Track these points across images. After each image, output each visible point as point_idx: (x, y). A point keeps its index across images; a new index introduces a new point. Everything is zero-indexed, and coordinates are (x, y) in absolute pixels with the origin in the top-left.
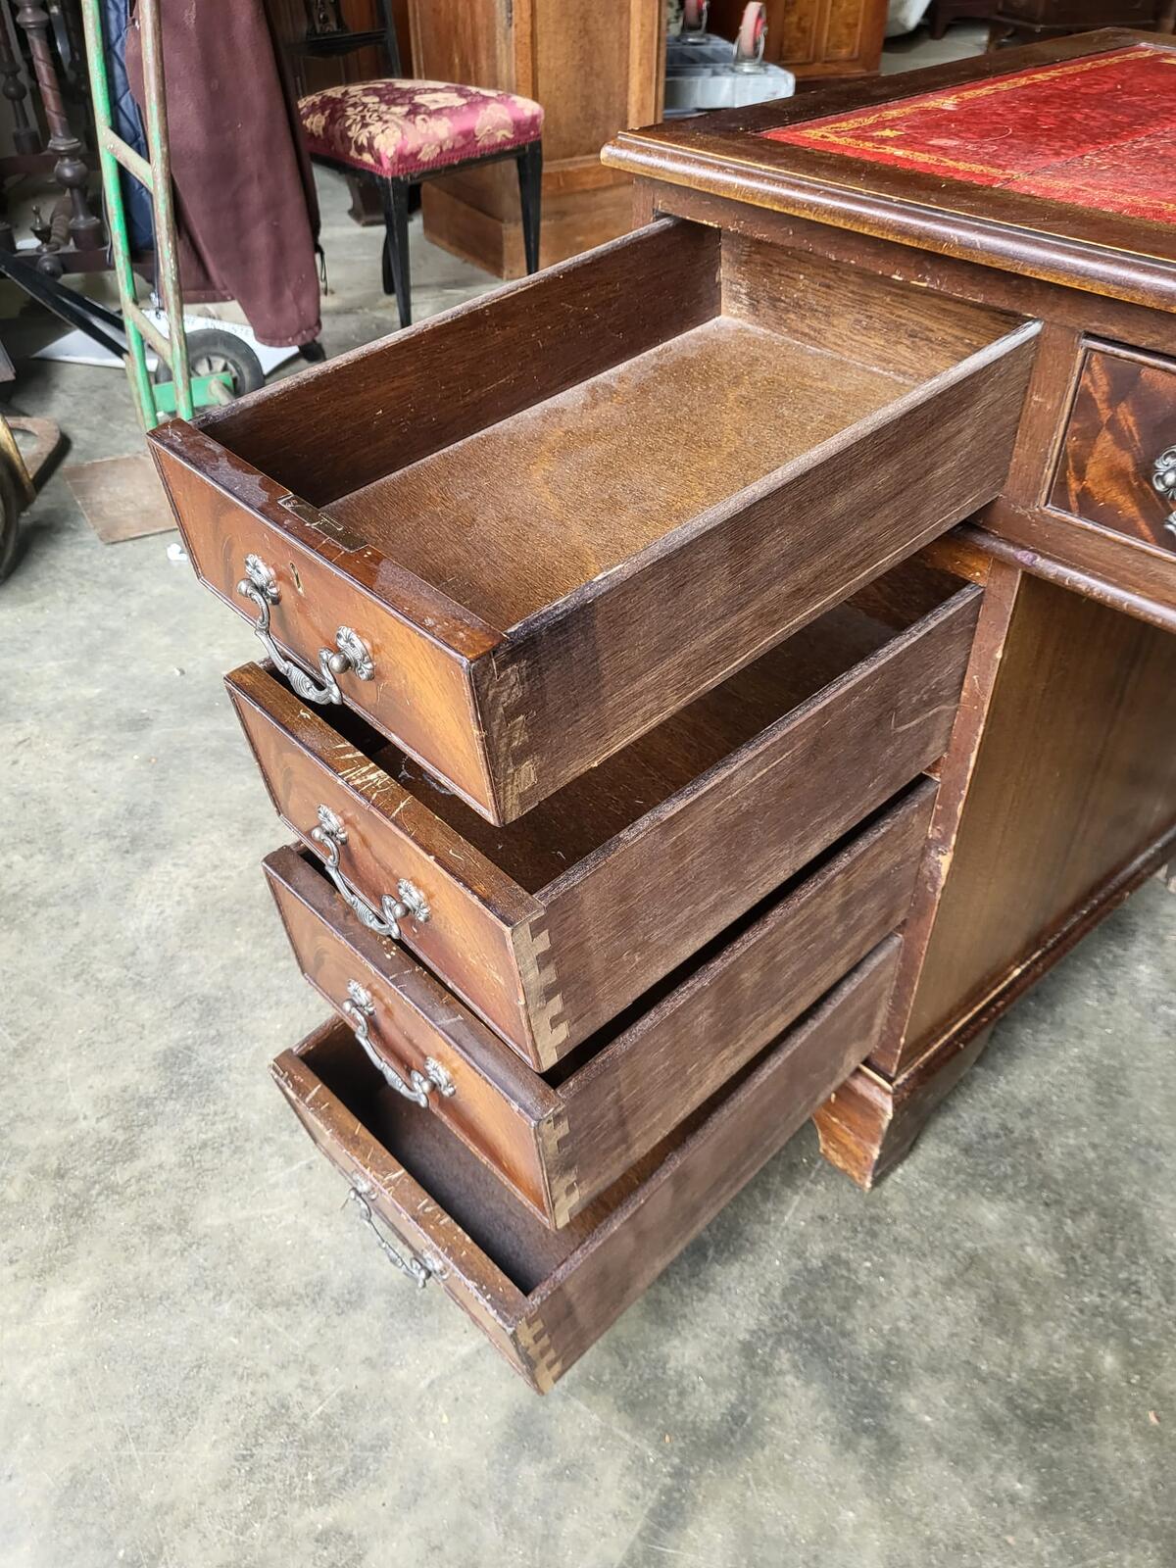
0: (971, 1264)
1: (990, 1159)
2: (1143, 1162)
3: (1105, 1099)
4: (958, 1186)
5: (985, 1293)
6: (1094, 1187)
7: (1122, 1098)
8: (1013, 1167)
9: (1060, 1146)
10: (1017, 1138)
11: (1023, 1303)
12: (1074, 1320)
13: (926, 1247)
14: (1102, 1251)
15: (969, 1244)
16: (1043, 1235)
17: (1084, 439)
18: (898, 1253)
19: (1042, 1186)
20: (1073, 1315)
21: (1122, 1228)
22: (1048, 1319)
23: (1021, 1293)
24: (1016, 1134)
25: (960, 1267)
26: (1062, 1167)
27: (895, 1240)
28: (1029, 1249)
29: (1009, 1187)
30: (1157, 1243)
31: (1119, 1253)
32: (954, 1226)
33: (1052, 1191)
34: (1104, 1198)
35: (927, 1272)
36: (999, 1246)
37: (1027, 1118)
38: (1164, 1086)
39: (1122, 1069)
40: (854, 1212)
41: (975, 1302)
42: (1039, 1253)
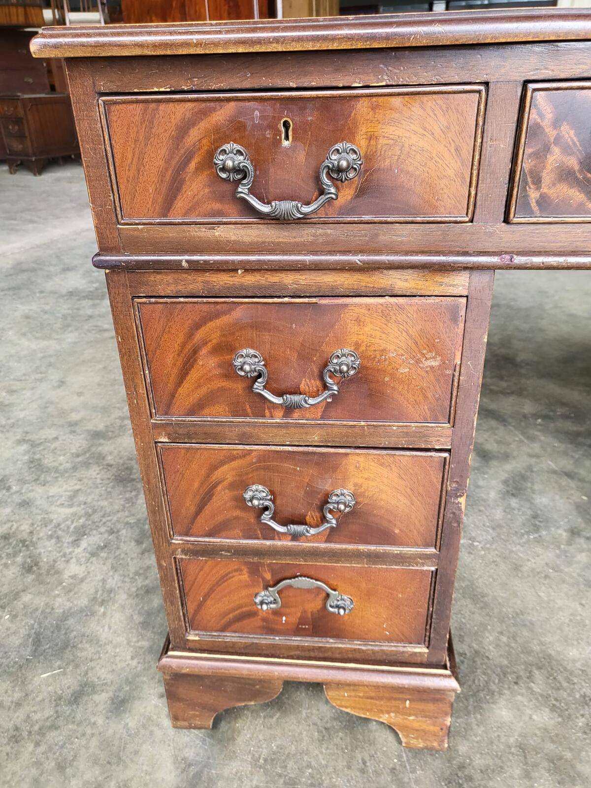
0: (524, 752)
1: (472, 678)
2: (525, 625)
3: (482, 605)
4: (475, 707)
5: (545, 764)
6: (522, 656)
7: (486, 598)
8: (484, 674)
9: (490, 644)
10: (470, 656)
11: (563, 753)
12: (588, 741)
13: (498, 762)
14: (558, 689)
15: (512, 740)
16: (531, 703)
17: (537, 158)
18: (490, 779)
19: (505, 674)
20: (585, 739)
21: (552, 669)
22: (580, 751)
23: (557, 748)
24: (468, 654)
25: (522, 759)
26: (501, 656)
27: (482, 771)
28: (535, 717)
29: (493, 687)
30: (570, 665)
31: (565, 684)
32: (496, 734)
33: (510, 673)
34: (531, 658)
35: (512, 777)
36: (522, 727)
37: (463, 640)
38: (494, 580)
39: (473, 584)
40: (448, 772)
41: (547, 775)
42: (540, 715)
